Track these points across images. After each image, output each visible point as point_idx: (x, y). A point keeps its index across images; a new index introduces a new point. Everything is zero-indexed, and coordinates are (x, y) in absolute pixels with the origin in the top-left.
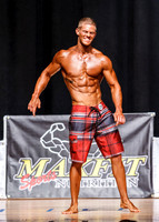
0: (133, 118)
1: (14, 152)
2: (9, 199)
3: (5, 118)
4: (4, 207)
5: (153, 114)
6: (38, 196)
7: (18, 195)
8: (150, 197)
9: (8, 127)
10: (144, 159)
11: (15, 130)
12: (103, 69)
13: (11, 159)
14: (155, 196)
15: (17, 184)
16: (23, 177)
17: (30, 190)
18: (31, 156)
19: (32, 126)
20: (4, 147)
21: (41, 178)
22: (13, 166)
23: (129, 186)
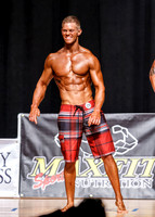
1: (28, 150)
2: (21, 198)
3: (20, 116)
4: (17, 206)
6: (52, 196)
7: (31, 194)
9: (22, 124)
11: (30, 129)
12: (89, 68)
13: (24, 158)
15: (30, 183)
17: (43, 189)
18: (45, 155)
19: (46, 124)
20: (18, 145)
21: (55, 177)
22: (28, 165)
23: (143, 186)
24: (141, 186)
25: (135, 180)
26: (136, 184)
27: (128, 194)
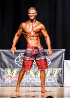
0: (55, 52)
5: (64, 50)
8: (62, 86)
10: (60, 69)
11: (4, 56)
12: (41, 30)
14: (65, 86)
15: (4, 80)
16: (7, 77)
17: (10, 83)
21: (14, 77)
22: (3, 72)
23: (53, 81)
24: (52, 81)
25: (50, 78)
26: (50, 80)
27: (47, 85)
